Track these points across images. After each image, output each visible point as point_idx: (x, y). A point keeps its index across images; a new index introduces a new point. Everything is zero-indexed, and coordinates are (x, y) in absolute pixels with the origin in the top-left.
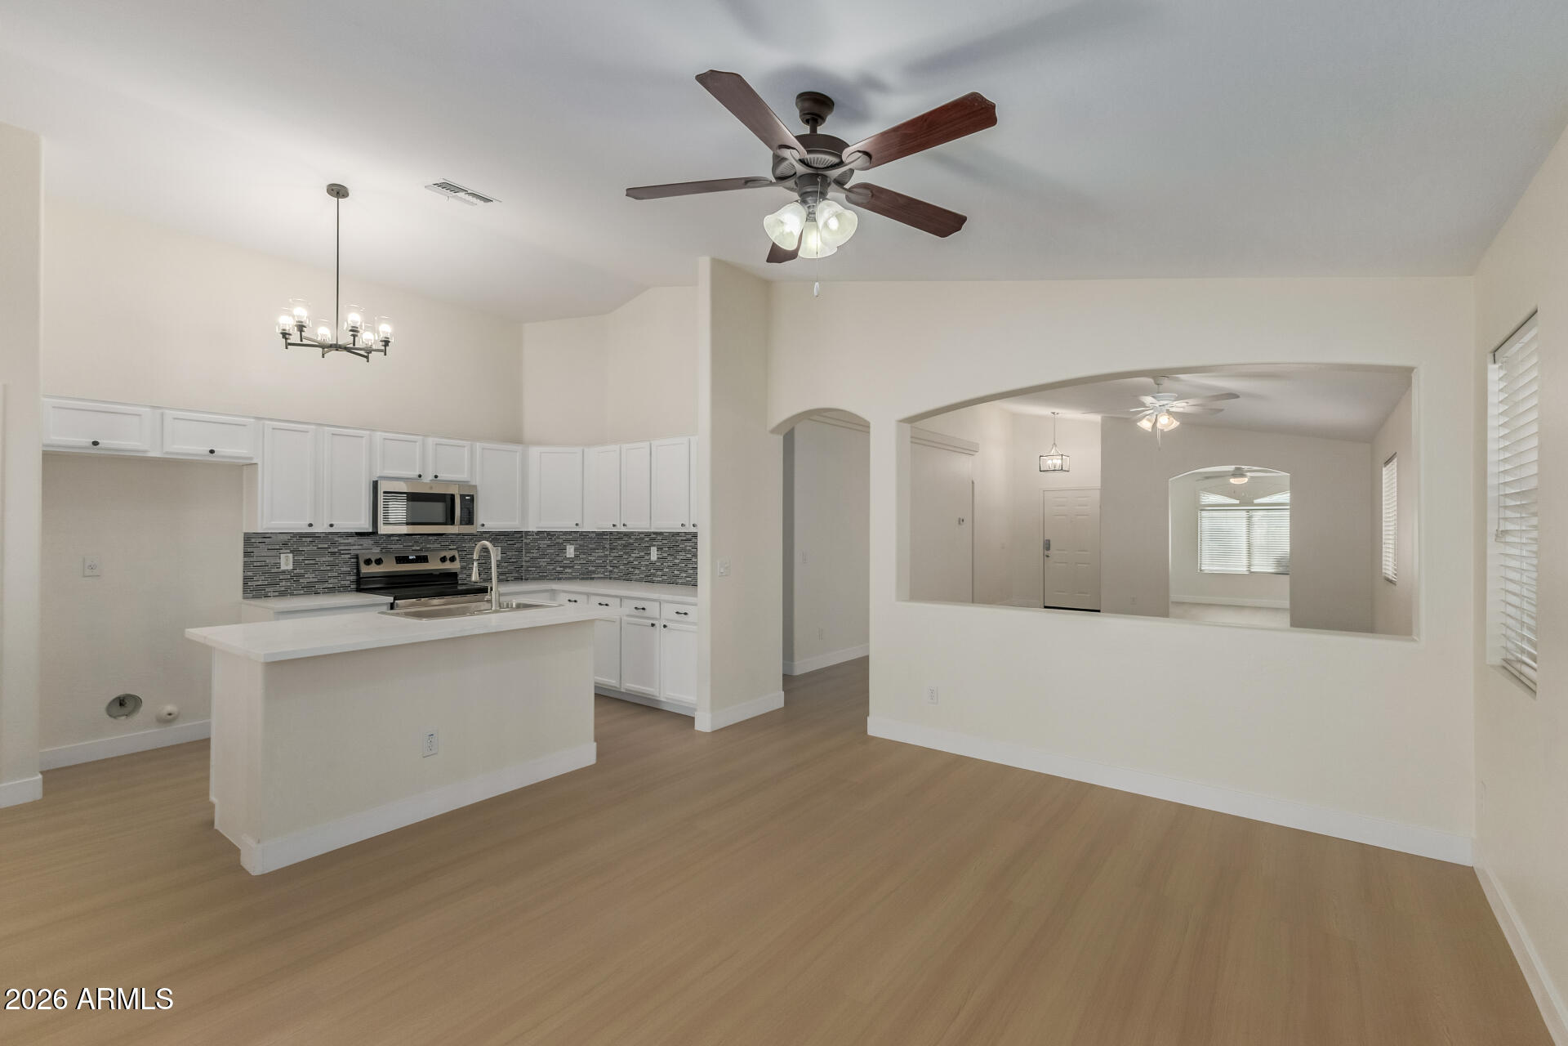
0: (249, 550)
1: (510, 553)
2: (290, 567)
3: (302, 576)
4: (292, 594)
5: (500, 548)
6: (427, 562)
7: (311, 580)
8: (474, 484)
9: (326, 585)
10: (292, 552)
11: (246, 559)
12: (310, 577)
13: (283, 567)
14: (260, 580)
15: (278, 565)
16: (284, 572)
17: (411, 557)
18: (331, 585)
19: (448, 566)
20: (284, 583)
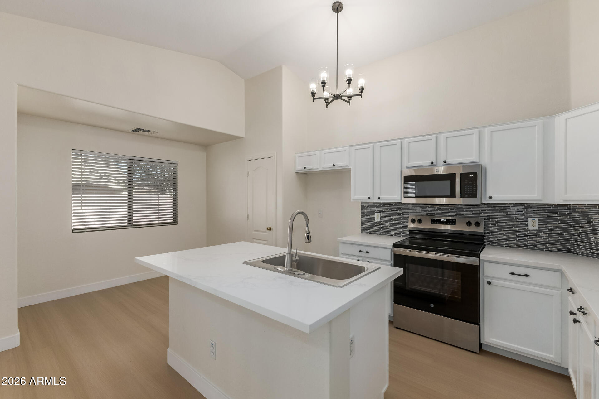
0: (363, 210)
1: (552, 225)
2: (379, 220)
3: (384, 225)
4: (380, 234)
5: (537, 219)
6: (455, 224)
7: (389, 228)
8: (480, 163)
9: (396, 232)
10: (380, 212)
11: (362, 214)
12: (388, 226)
13: (376, 220)
14: (367, 225)
15: (374, 218)
16: (377, 222)
17: (442, 220)
18: (398, 232)
19: (473, 229)
20: (376, 228)
